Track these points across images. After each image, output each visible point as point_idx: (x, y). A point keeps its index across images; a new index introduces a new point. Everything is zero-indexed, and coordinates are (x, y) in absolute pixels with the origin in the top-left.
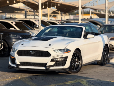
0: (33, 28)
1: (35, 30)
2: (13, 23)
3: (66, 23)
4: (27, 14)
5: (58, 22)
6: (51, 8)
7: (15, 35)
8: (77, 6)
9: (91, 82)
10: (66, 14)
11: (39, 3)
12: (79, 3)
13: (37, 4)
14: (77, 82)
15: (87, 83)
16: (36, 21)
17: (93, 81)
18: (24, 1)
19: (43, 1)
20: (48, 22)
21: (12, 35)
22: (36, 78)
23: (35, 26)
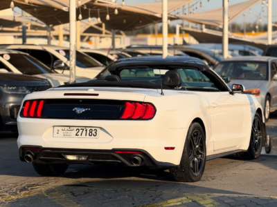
0: (53, 69)
1: (57, 73)
2: (4, 56)
3: (130, 56)
4: (27, 34)
5: (112, 55)
6: (90, 19)
7: (14, 86)
8: (158, 15)
9: (226, 201)
10: (120, 34)
11: (69, 8)
12: (162, 7)
13: (65, 9)
14: (191, 201)
15: (216, 203)
16: (58, 51)
17: (229, 197)
18: (34, 4)
19: (80, 3)
20: (86, 53)
21: (7, 86)
22: (85, 193)
23: (56, 64)
